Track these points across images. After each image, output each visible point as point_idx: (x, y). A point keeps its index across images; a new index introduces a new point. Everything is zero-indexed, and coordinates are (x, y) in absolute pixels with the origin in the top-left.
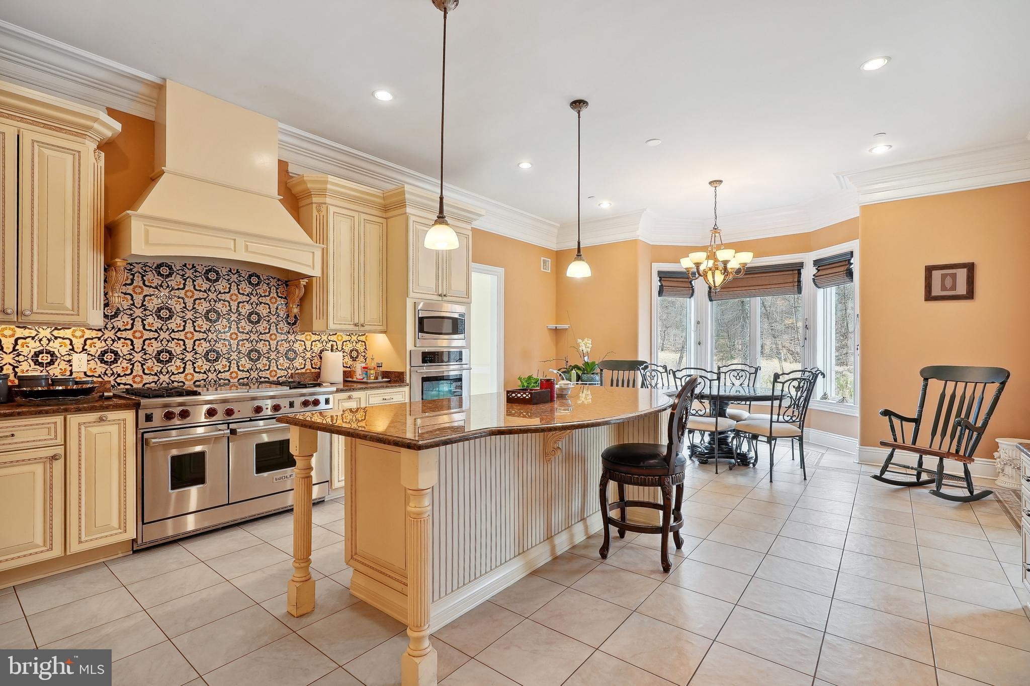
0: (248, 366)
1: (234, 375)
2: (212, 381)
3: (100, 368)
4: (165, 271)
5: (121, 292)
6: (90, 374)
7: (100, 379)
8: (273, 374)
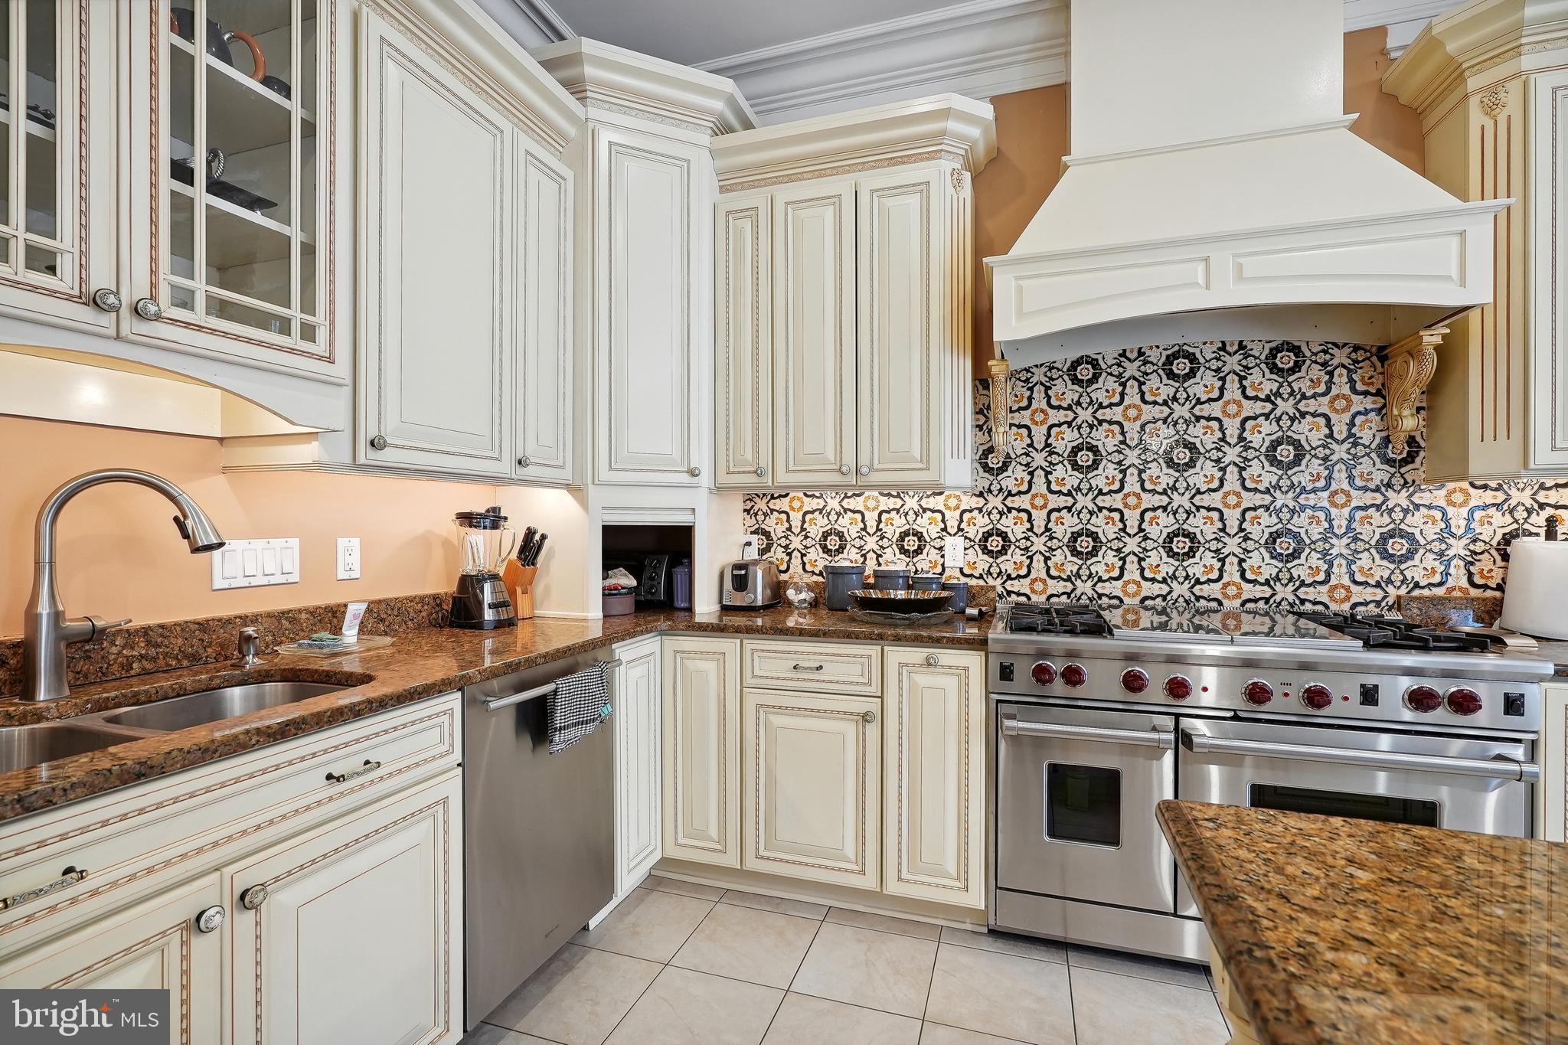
0: (1268, 572)
1: (1232, 591)
2: (1180, 599)
3: (983, 562)
4: (1085, 372)
5: (1011, 425)
6: (967, 571)
7: (981, 582)
8: (1341, 593)
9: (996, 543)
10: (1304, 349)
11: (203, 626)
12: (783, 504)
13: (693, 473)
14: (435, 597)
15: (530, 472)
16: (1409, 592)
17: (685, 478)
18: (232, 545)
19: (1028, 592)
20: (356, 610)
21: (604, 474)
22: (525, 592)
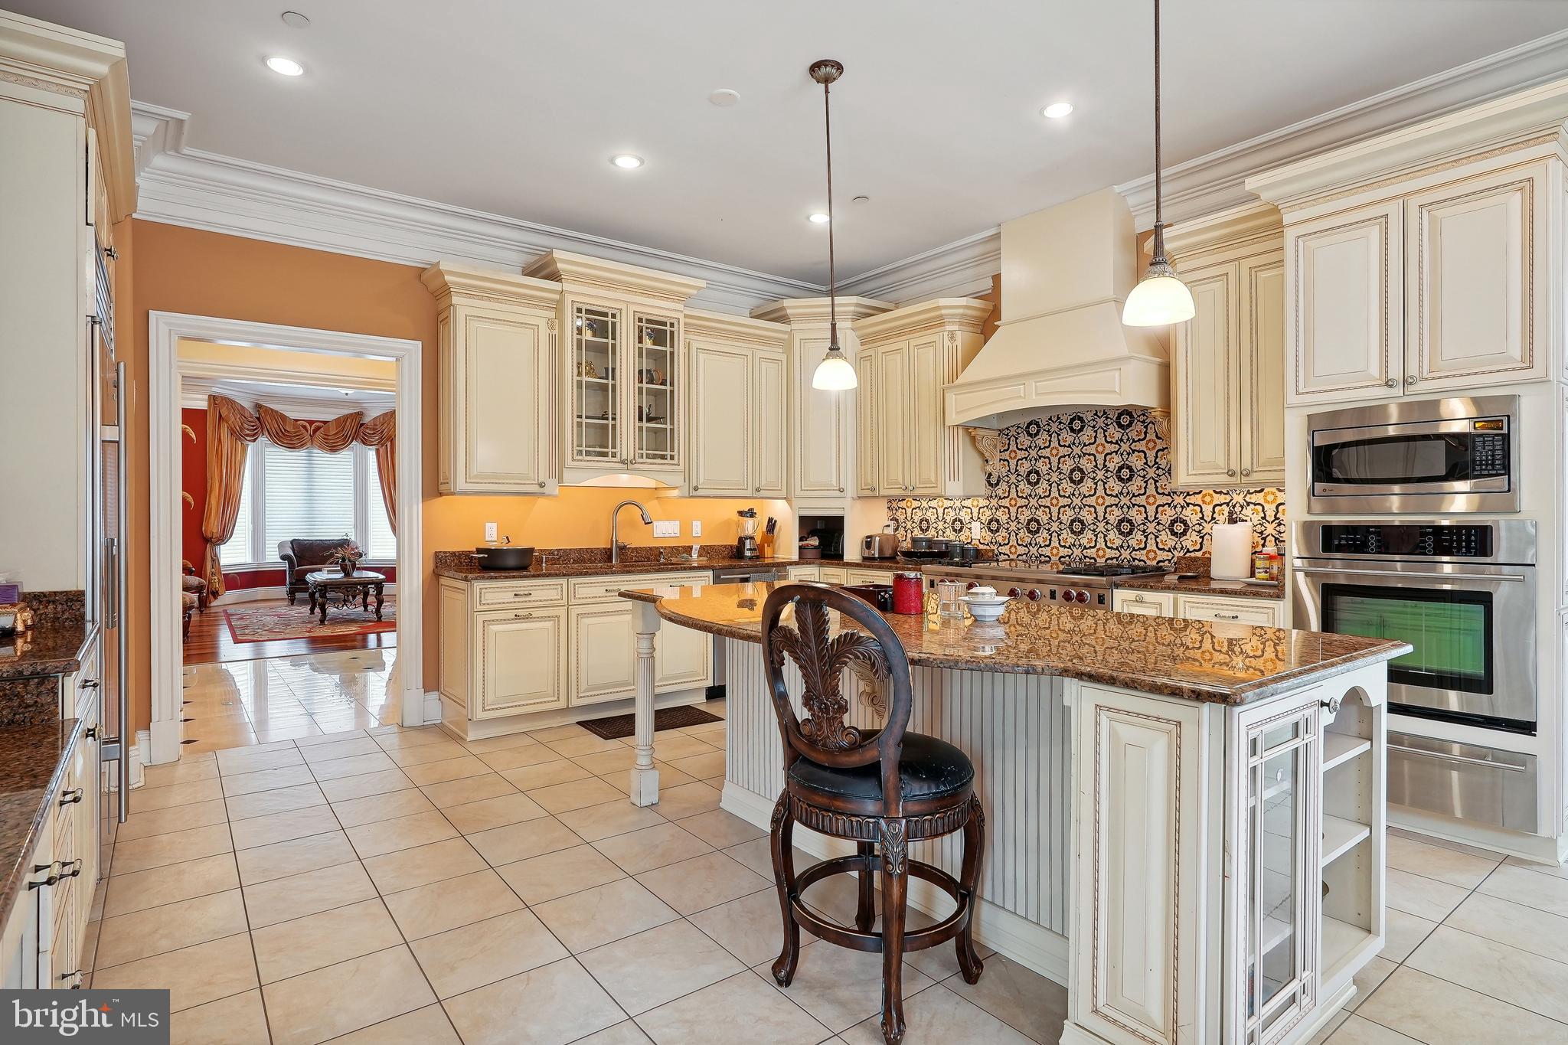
0: (1118, 542)
1: (1101, 553)
2: (1077, 558)
3: (989, 536)
4: (1033, 429)
5: (1001, 459)
6: (982, 541)
7: (988, 548)
8: (1151, 555)
9: (994, 526)
10: (1134, 413)
11: (651, 548)
12: (903, 504)
13: (841, 490)
14: (731, 546)
15: (763, 493)
16: (1184, 555)
17: (838, 493)
18: (655, 523)
19: (1008, 553)
20: (696, 547)
21: (799, 493)
22: (769, 546)
